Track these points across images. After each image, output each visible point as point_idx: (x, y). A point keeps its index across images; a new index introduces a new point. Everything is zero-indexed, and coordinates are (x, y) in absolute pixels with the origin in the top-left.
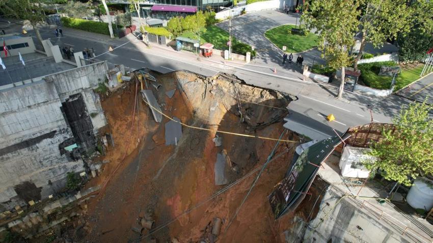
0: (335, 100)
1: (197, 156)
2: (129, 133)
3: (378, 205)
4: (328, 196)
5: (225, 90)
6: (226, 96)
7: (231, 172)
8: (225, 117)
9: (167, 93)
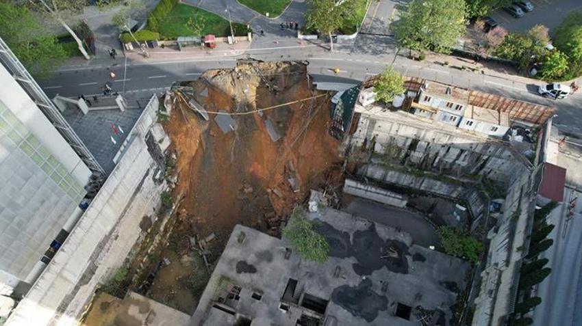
0: (329, 54)
1: (255, 130)
2: (188, 140)
3: (384, 114)
4: (361, 119)
5: (249, 73)
6: (252, 77)
7: (280, 128)
8: (257, 93)
9: (201, 94)
